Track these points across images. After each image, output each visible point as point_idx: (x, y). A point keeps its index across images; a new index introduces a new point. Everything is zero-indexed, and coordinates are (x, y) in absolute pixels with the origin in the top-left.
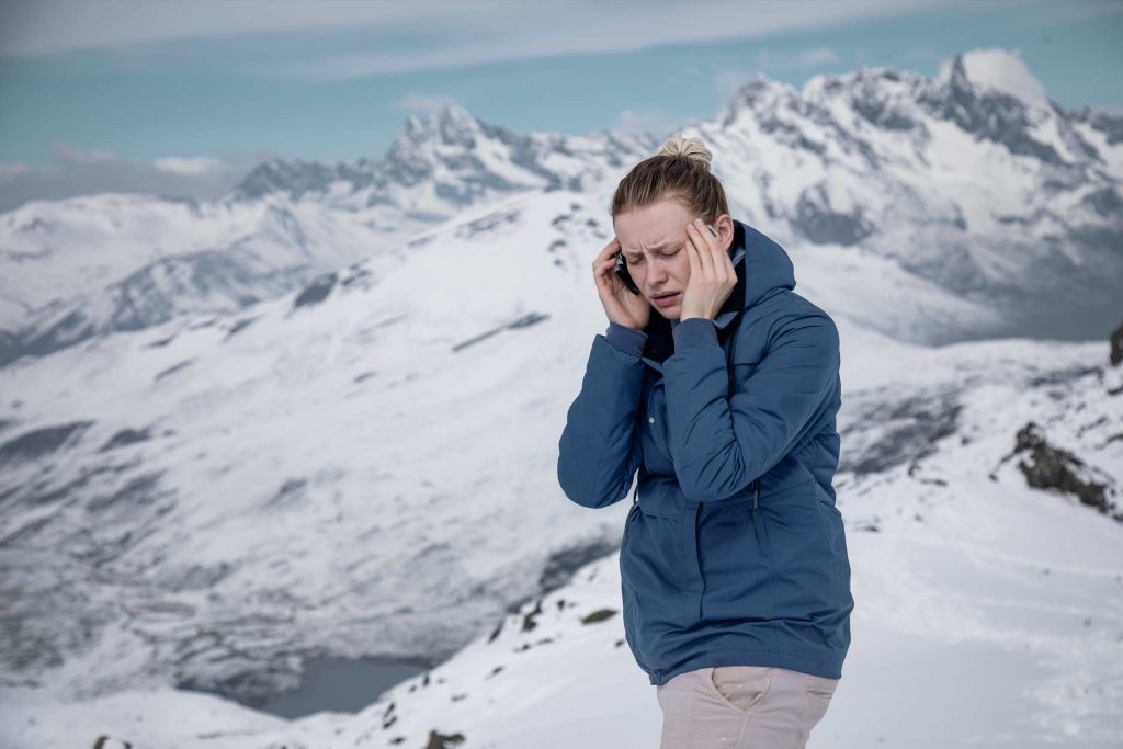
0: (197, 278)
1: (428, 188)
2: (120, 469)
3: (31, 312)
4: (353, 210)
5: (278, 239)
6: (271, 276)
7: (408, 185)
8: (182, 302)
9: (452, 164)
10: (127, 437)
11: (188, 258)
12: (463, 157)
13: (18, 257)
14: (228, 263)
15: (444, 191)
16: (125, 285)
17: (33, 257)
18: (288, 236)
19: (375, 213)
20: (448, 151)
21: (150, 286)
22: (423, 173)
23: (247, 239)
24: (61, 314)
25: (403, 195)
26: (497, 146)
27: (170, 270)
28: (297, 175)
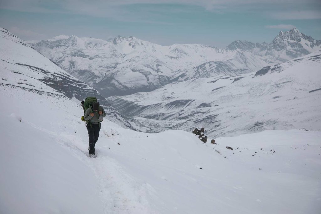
0: (217, 68)
1: (284, 51)
2: (203, 113)
3: (173, 72)
4: (261, 56)
5: (239, 61)
6: (237, 71)
7: (278, 50)
8: (212, 74)
9: (292, 45)
10: (204, 105)
11: (215, 63)
12: (296, 43)
13: (171, 58)
14: (226, 65)
15: (289, 53)
16: (198, 68)
17: (174, 58)
18: (242, 61)
19: (267, 57)
20: (292, 41)
21: (204, 69)
22: (283, 47)
23: (231, 60)
24: (181, 73)
25: (276, 53)
26: (307, 42)
27: (210, 65)
28: (245, 45)
